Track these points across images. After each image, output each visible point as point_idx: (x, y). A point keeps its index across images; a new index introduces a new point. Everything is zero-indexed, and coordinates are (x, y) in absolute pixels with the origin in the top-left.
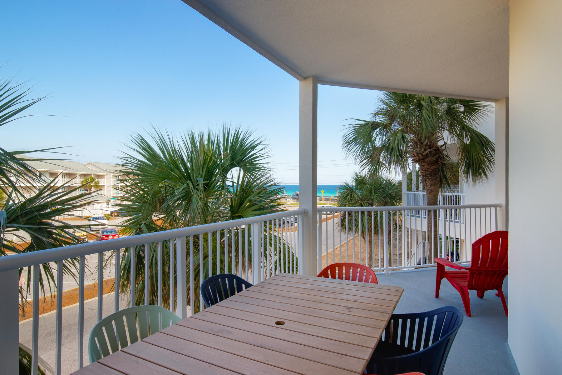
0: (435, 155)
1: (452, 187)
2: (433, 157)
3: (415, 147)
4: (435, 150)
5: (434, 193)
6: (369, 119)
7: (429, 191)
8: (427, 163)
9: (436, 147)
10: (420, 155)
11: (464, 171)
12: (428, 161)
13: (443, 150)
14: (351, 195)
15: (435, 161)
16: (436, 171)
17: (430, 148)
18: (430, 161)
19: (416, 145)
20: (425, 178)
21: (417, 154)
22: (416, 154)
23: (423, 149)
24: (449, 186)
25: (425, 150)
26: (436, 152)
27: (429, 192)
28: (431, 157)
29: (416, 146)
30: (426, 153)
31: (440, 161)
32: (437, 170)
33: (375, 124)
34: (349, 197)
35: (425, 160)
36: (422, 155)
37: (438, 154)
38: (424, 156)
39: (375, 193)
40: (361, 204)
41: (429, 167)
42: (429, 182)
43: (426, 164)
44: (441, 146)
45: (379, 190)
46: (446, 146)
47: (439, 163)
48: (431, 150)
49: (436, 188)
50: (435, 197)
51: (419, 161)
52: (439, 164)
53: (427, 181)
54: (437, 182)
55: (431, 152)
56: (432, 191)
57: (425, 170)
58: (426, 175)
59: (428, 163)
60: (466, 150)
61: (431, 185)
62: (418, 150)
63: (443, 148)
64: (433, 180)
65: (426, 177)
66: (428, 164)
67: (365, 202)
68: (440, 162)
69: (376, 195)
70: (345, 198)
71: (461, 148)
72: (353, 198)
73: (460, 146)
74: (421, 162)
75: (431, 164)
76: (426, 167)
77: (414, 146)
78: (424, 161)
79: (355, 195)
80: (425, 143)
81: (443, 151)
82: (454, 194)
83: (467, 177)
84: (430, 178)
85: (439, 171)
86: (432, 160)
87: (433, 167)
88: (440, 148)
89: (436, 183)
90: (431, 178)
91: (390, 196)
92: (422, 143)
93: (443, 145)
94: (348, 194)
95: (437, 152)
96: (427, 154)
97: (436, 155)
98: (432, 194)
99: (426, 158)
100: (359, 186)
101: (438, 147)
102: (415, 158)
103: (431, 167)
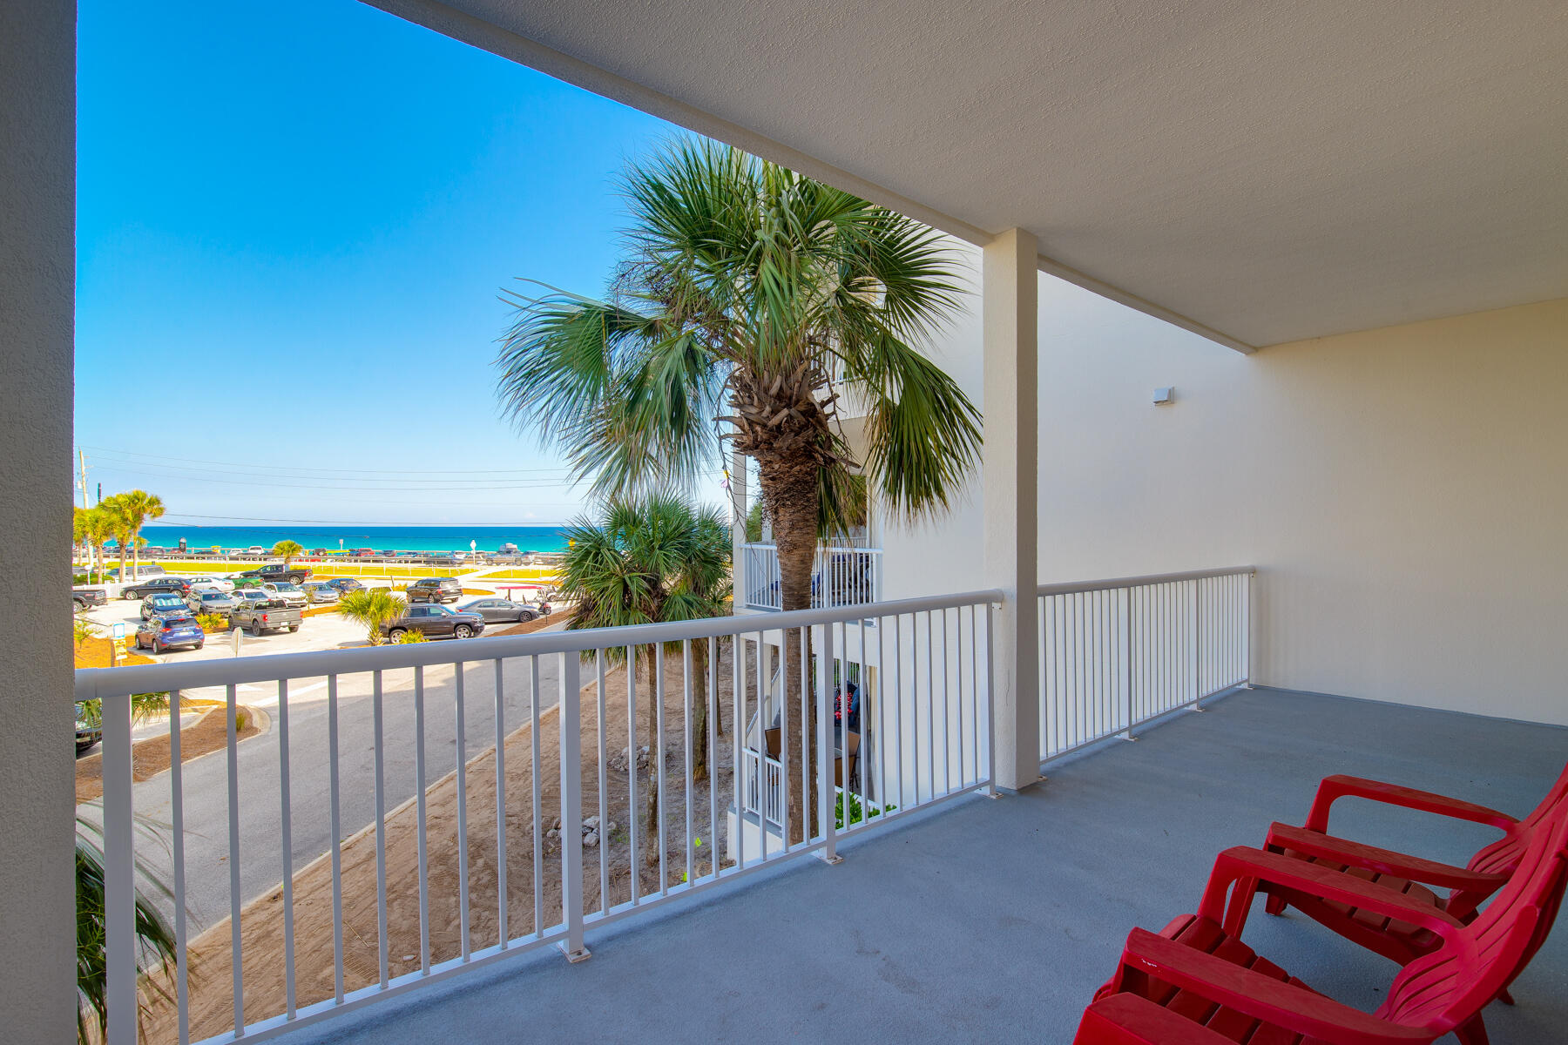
0: (803, 428)
1: (851, 530)
2: (797, 434)
3: (745, 404)
4: (803, 413)
5: (801, 551)
6: (599, 297)
7: (787, 546)
8: (781, 455)
9: (808, 404)
10: (758, 428)
11: (885, 484)
12: (784, 448)
13: (827, 416)
14: (597, 555)
15: (805, 451)
16: (806, 482)
17: (788, 406)
18: (788, 449)
19: (749, 397)
20: (774, 502)
21: (751, 423)
22: (747, 427)
23: (768, 409)
24: (844, 527)
25: (774, 412)
26: (808, 420)
27: (787, 548)
28: (793, 434)
29: (747, 400)
30: (775, 421)
31: (820, 449)
32: (809, 478)
33: (616, 318)
34: (589, 562)
35: (774, 445)
36: (764, 426)
37: (812, 425)
38: (771, 430)
39: (661, 548)
40: (624, 580)
41: (785, 467)
42: (785, 516)
43: (777, 458)
44: (823, 404)
45: (672, 539)
46: (835, 404)
47: (816, 455)
48: (793, 411)
49: (806, 536)
50: (803, 566)
51: (757, 447)
52: (815, 459)
53: (781, 512)
54: (809, 517)
55: (790, 417)
56: (795, 546)
57: (773, 479)
58: (777, 494)
59: (784, 455)
60: (891, 418)
61: (793, 527)
62: (754, 410)
63: (828, 409)
64: (799, 511)
65: (777, 501)
66: (784, 458)
67: (635, 574)
68: (818, 452)
69: (665, 555)
70: (580, 563)
71: (877, 413)
72: (600, 564)
73: (874, 409)
74: (762, 453)
75: (792, 456)
76: (776, 467)
77: (740, 399)
78: (770, 448)
79: (608, 554)
80: (774, 390)
81: (827, 420)
82: (858, 551)
83: (894, 503)
84: (789, 503)
85: (815, 483)
86: (794, 446)
87: (798, 468)
88: (818, 407)
89: (807, 521)
90: (794, 505)
91: (701, 556)
92: (766, 390)
93: (829, 401)
94: (588, 553)
95: (811, 420)
96: (779, 426)
97: (808, 428)
98: (795, 557)
99: (776, 438)
100: (621, 530)
101: (813, 405)
102: (745, 438)
103: (791, 467)
